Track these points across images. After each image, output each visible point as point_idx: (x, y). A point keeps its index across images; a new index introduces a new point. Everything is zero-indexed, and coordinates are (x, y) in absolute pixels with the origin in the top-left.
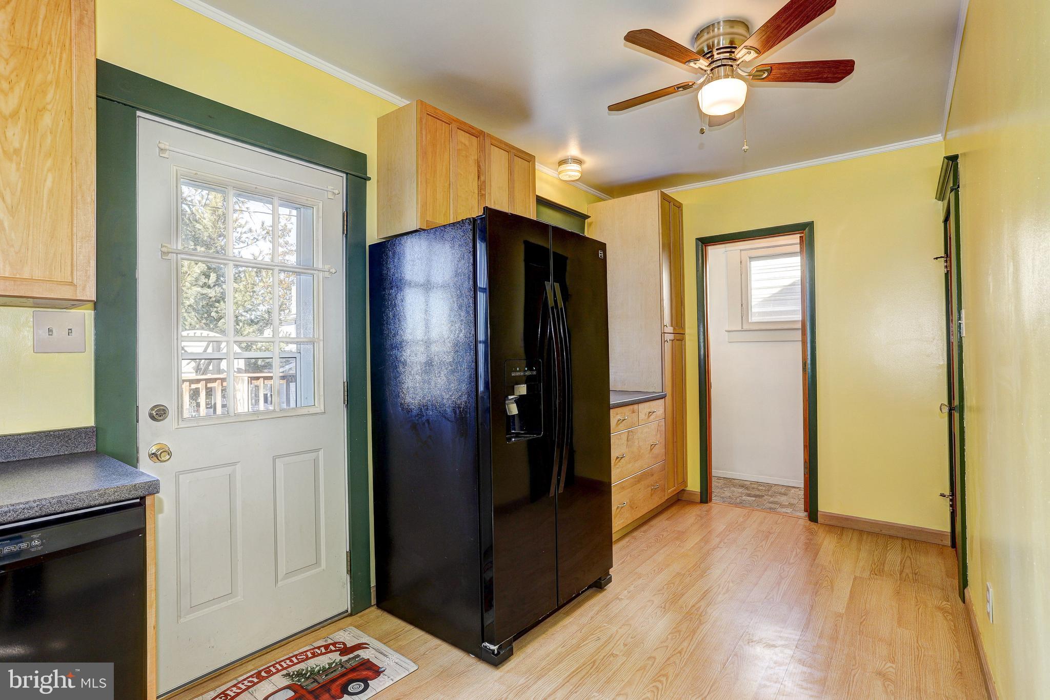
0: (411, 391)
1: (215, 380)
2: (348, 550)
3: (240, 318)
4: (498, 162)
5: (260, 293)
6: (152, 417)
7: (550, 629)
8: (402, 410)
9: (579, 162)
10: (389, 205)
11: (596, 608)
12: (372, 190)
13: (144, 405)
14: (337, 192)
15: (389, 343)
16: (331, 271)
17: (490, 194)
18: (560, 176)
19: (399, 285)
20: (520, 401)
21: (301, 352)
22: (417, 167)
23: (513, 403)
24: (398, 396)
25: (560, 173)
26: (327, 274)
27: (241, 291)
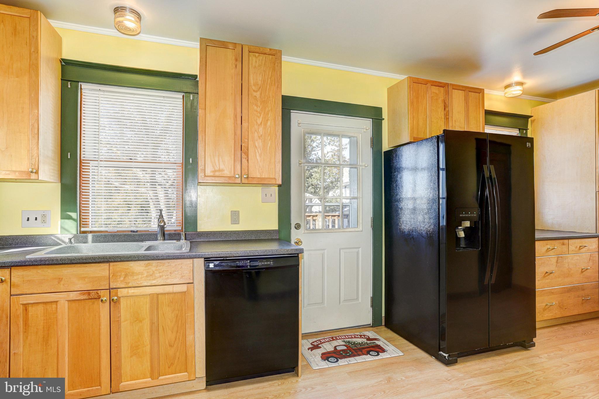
0: (405, 222)
1: (310, 216)
2: (372, 296)
3: (318, 186)
4: (457, 98)
5: (328, 173)
6: (296, 228)
7: (484, 359)
8: (400, 232)
9: (521, 84)
10: (394, 131)
11: (520, 357)
12: (385, 125)
13: (293, 223)
14: (368, 128)
15: (393, 198)
16: (365, 165)
17: (452, 117)
18: (506, 95)
19: (399, 170)
20: (465, 230)
21: (352, 203)
22: (408, 111)
23: (461, 231)
24: (398, 224)
25: (505, 94)
26: (363, 167)
27: (319, 173)
